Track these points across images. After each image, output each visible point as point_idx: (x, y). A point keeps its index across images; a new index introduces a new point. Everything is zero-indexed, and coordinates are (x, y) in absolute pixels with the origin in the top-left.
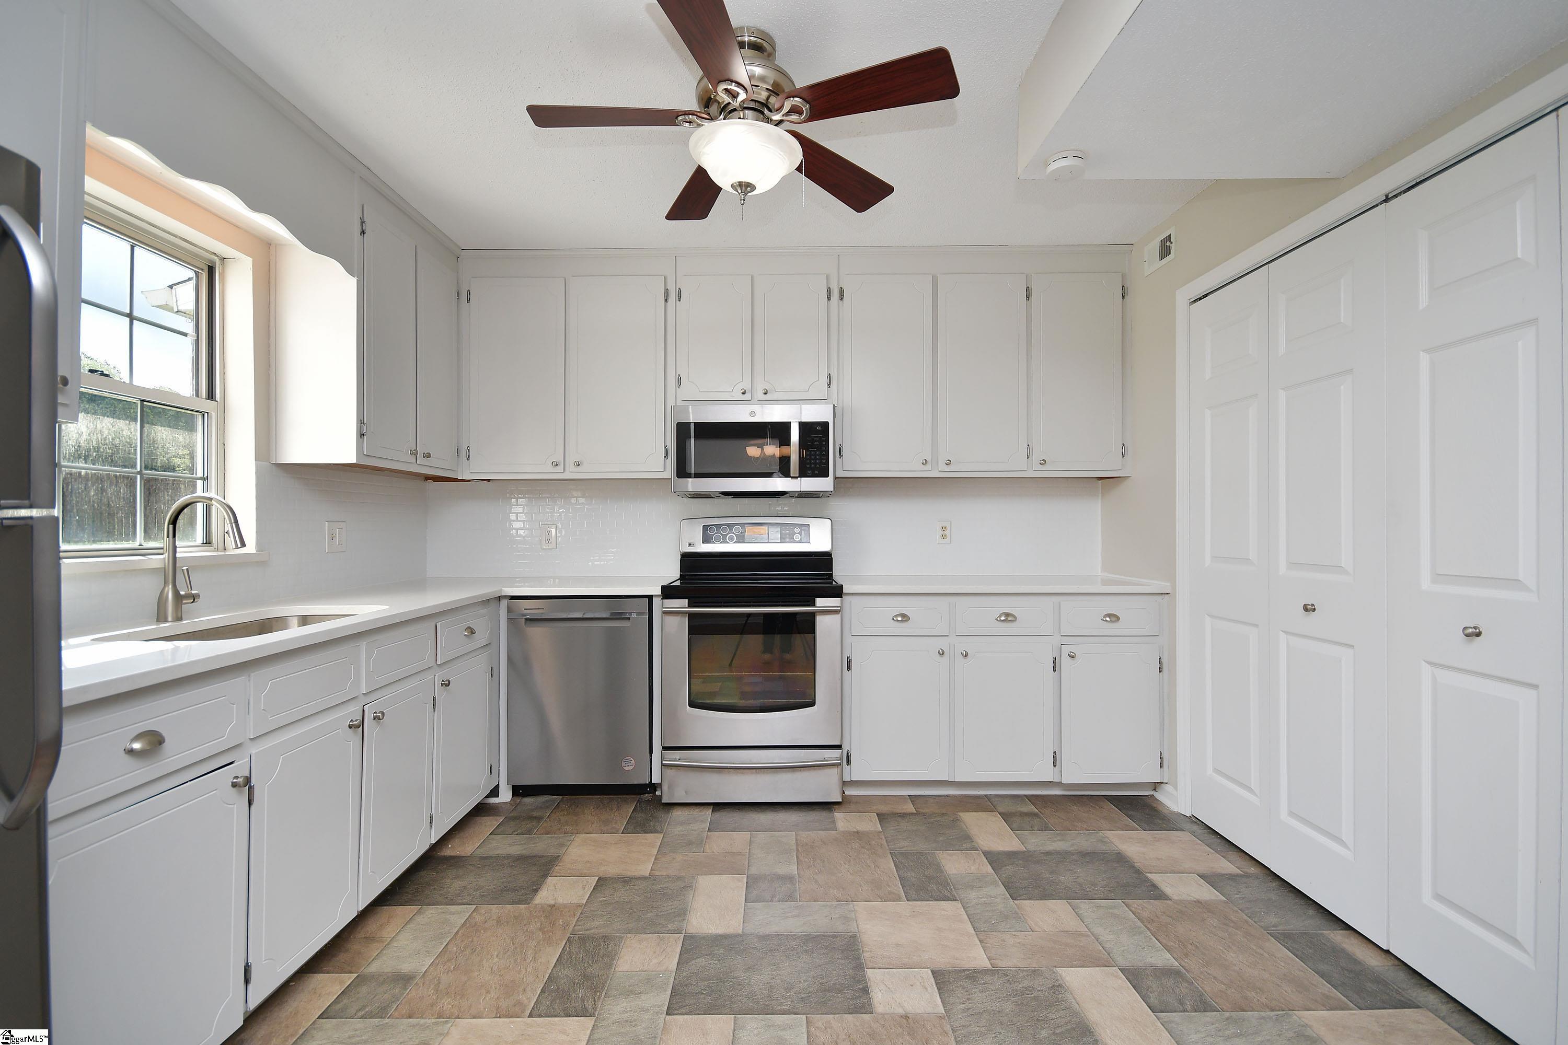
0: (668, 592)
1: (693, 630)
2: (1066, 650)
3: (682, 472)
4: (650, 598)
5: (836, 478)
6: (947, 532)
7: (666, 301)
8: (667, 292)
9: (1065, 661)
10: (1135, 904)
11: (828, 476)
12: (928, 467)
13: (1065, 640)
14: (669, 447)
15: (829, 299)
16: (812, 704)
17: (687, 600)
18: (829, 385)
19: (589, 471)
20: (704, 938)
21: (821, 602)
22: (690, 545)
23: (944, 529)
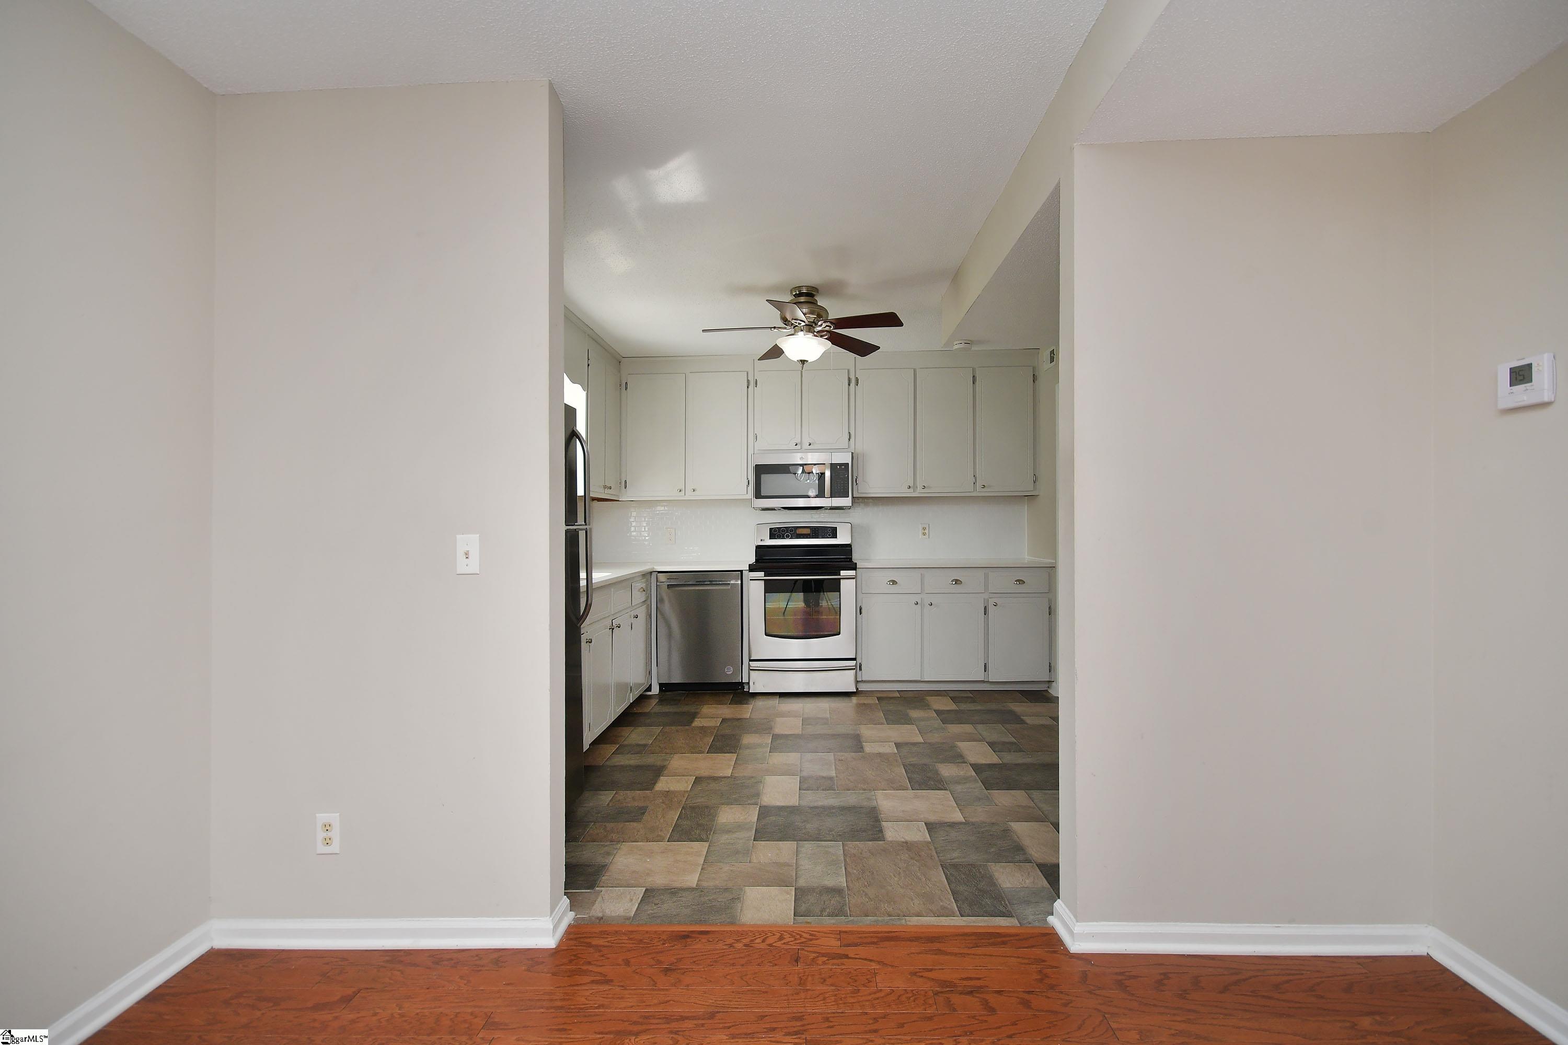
0: (752, 568)
1: (767, 590)
2: (991, 602)
3: (758, 495)
4: (741, 571)
5: (853, 497)
6: (926, 531)
7: (748, 387)
8: (748, 381)
9: (991, 609)
10: (1008, 726)
11: (848, 497)
12: (911, 490)
13: (992, 595)
14: (750, 479)
15: (849, 385)
16: (839, 634)
17: (763, 573)
18: (849, 440)
19: (699, 495)
20: (772, 807)
21: (843, 573)
22: (761, 540)
23: (924, 529)
